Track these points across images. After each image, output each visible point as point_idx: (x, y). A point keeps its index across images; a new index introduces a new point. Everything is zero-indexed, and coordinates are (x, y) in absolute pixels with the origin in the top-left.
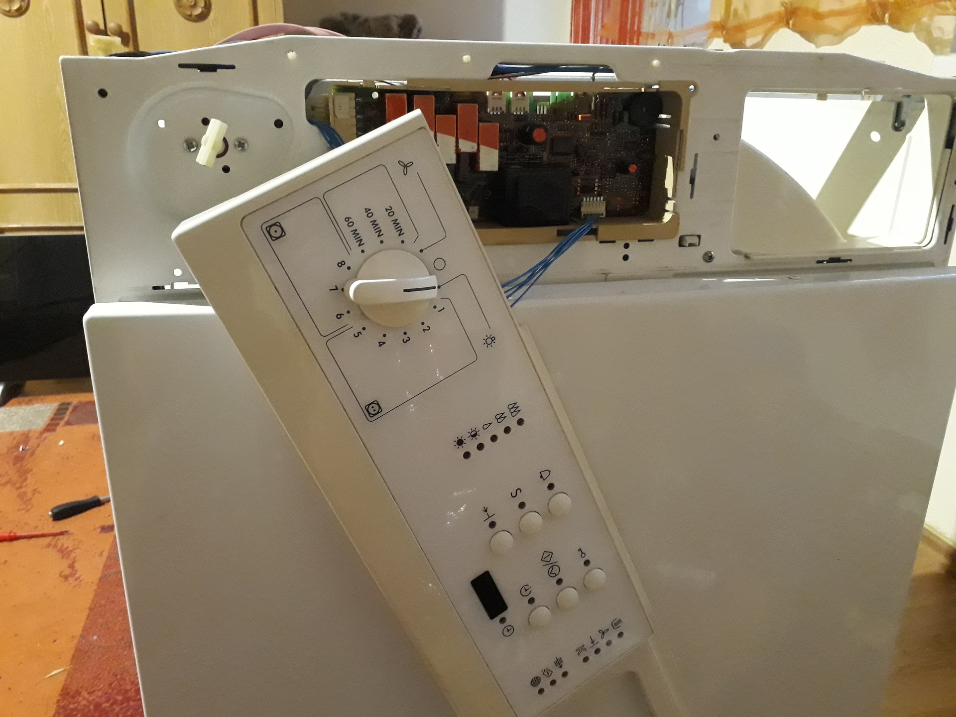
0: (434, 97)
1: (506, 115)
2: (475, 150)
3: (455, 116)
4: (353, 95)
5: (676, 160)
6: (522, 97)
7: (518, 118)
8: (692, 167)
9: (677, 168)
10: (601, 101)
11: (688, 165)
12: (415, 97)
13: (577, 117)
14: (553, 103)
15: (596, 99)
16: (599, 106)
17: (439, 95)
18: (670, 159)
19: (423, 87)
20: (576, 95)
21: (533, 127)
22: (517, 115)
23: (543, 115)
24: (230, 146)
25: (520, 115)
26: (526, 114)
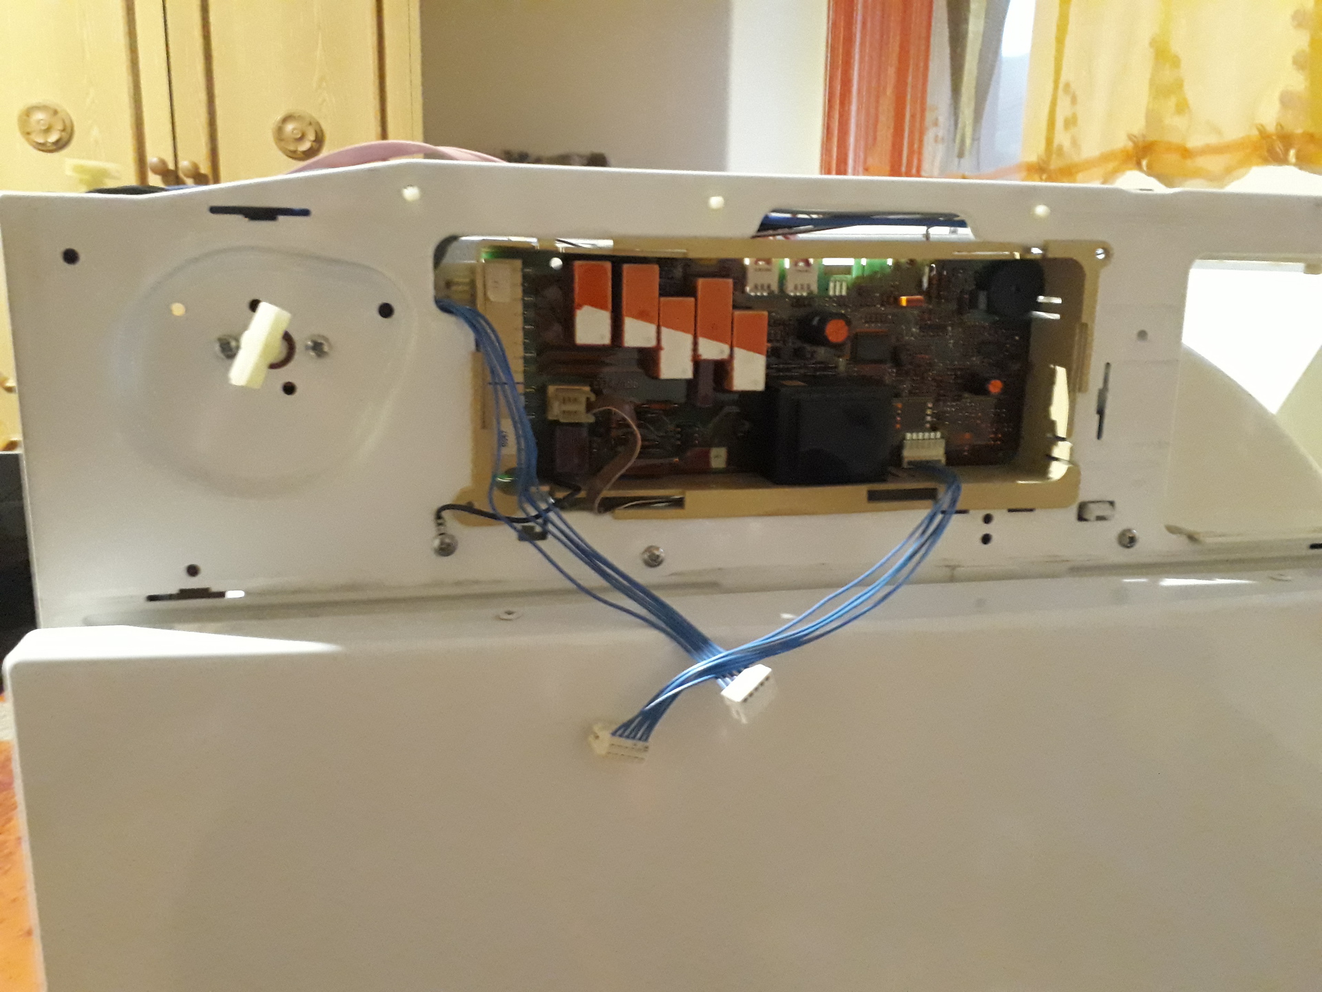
0: (656, 268)
1: (777, 298)
2: (725, 356)
3: (692, 299)
4: (518, 263)
5: (1073, 373)
6: (806, 268)
7: (798, 302)
8: (1100, 385)
9: (1075, 386)
10: (940, 274)
11: (1094, 381)
12: (626, 267)
13: (897, 301)
14: (857, 278)
15: (931, 269)
16: (934, 282)
17: (665, 263)
18: (1061, 373)
19: (638, 251)
20: (897, 265)
21: (826, 317)
22: (796, 297)
23: (841, 296)
24: (299, 347)
25: (801, 297)
26: (811, 296)
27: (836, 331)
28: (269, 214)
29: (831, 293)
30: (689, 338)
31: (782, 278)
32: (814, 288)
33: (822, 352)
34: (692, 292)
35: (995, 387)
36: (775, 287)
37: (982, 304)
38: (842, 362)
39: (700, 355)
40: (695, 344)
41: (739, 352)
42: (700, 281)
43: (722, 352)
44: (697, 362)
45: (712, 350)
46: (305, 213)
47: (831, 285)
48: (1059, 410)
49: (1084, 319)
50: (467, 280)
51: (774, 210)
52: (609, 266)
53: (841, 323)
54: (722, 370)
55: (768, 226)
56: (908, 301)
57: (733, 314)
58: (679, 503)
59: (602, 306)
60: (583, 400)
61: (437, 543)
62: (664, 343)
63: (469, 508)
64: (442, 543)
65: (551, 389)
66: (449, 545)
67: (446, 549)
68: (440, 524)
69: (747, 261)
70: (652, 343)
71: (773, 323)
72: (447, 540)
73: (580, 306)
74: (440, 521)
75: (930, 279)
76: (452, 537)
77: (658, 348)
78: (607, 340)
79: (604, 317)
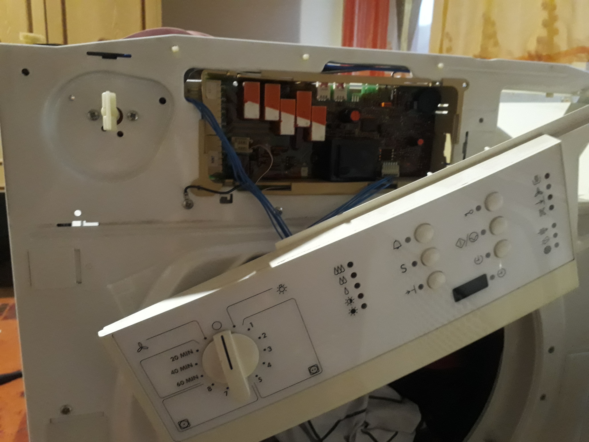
0: (280, 85)
1: (330, 102)
2: (308, 125)
3: (294, 100)
4: (220, 82)
5: (453, 136)
6: (342, 88)
7: (339, 104)
8: (464, 141)
9: (454, 141)
10: (398, 93)
11: (462, 139)
13: (380, 105)
14: (363, 94)
15: (394, 92)
16: (396, 97)
19: (273, 77)
20: (380, 89)
21: (351, 110)
22: (337, 102)
23: (356, 102)
24: (124, 116)
25: (340, 102)
26: (344, 101)
27: (355, 116)
28: (114, 56)
29: (352, 100)
30: (293, 117)
31: (332, 92)
32: (346, 98)
33: (348, 126)
34: (294, 97)
35: (421, 142)
36: (329, 97)
37: (415, 107)
38: (357, 131)
39: (298, 125)
40: (296, 120)
41: (314, 124)
42: (298, 92)
43: (307, 123)
44: (297, 128)
45: (303, 123)
46: (129, 56)
47: (353, 97)
48: (447, 152)
49: (458, 113)
50: (197, 89)
51: (330, 62)
52: (259, 84)
53: (357, 112)
54: (307, 131)
55: (327, 69)
56: (385, 105)
57: (312, 107)
58: (289, 188)
59: (256, 102)
60: (248, 143)
61: (185, 203)
62: (282, 119)
63: (199, 188)
64: (187, 203)
65: (233, 139)
66: (190, 204)
67: (189, 206)
68: (186, 195)
69: (317, 84)
70: (277, 119)
71: (329, 113)
72: (189, 202)
73: (247, 102)
74: (186, 193)
75: (394, 96)
76: (191, 201)
77: (280, 121)
78: (258, 117)
79: (257, 107)
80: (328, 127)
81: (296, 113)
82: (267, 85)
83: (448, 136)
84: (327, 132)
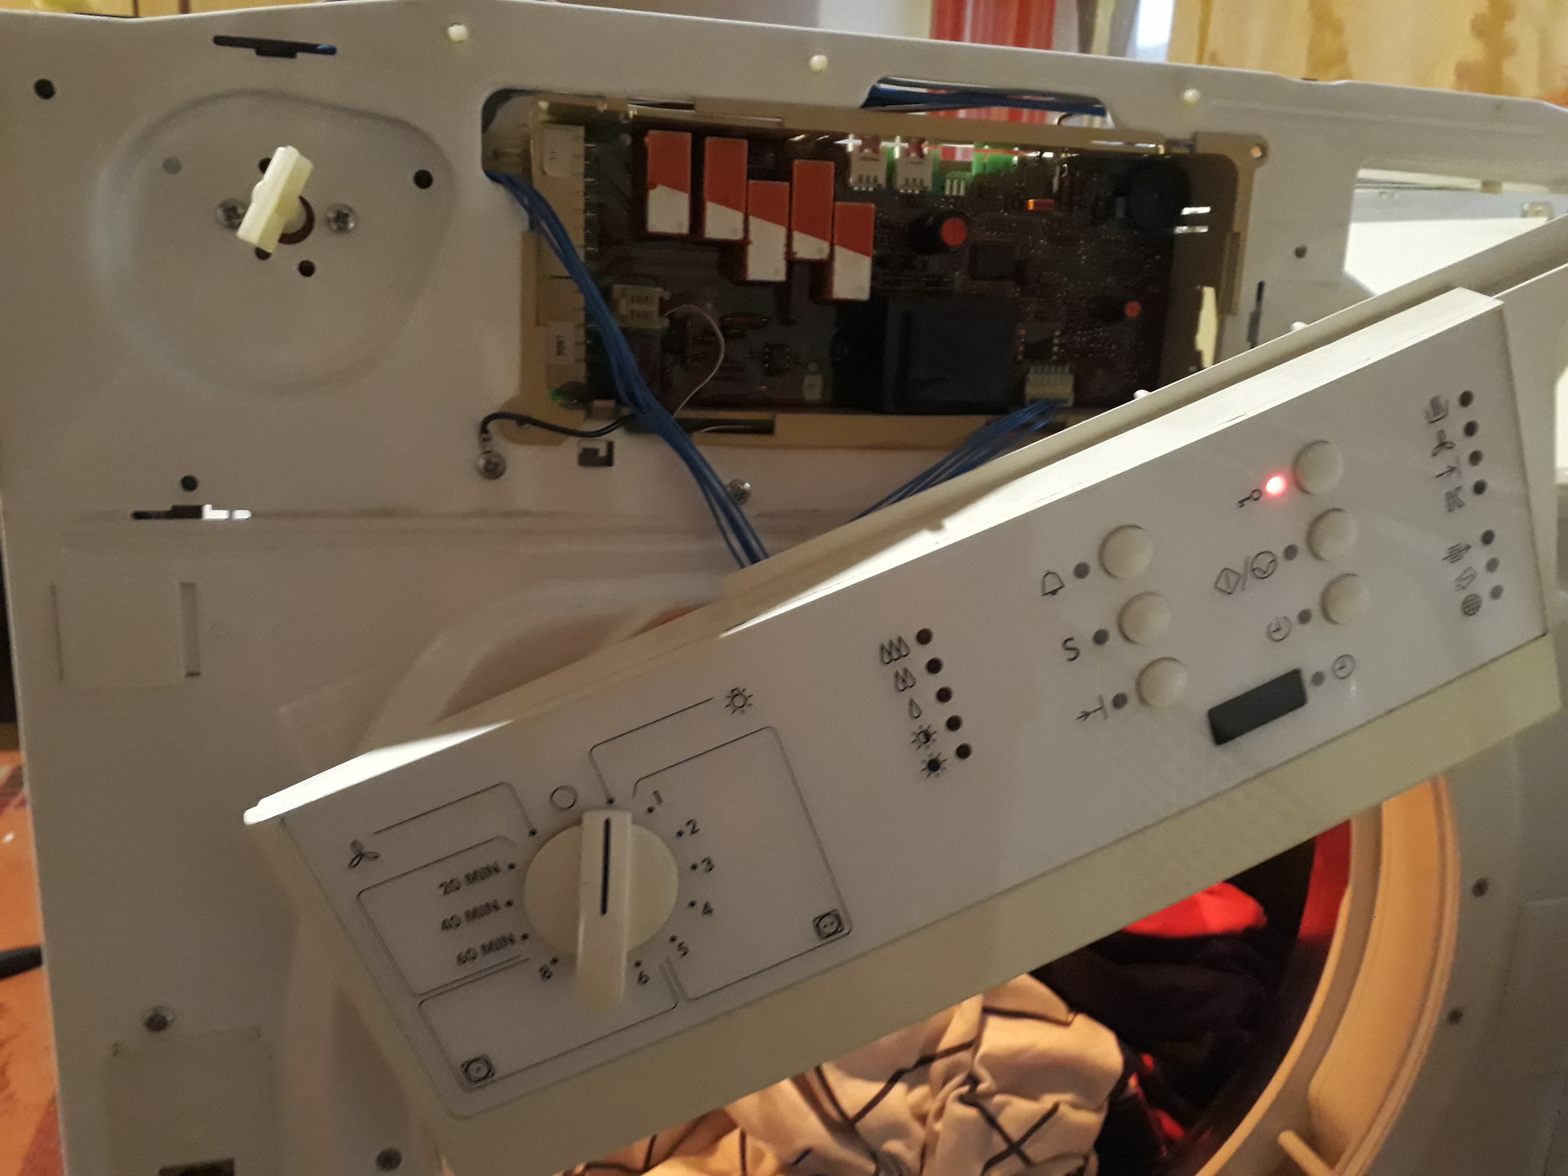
0: (745, 142)
1: (885, 195)
2: (824, 255)
3: (787, 184)
4: (581, 131)
5: (1221, 296)
6: (920, 160)
7: (909, 200)
8: (1252, 308)
9: (1225, 308)
10: (1071, 174)
13: (1023, 205)
14: (978, 176)
15: (1062, 170)
16: (1067, 184)
17: (757, 138)
20: (1023, 163)
21: (940, 219)
22: (906, 195)
23: (957, 198)
24: (318, 220)
25: (912, 196)
26: (923, 193)
27: (952, 233)
28: (287, 50)
29: (947, 192)
30: (781, 231)
31: (892, 168)
32: (928, 183)
33: (935, 263)
34: (787, 176)
35: (1133, 310)
36: (882, 180)
37: (1120, 214)
38: (959, 276)
39: (795, 253)
40: (789, 238)
41: (841, 253)
42: (796, 162)
43: (820, 251)
44: (792, 262)
45: (809, 248)
46: (331, 51)
47: (948, 183)
48: (1205, 339)
49: (1236, 228)
50: (519, 151)
51: (884, 81)
52: (688, 136)
53: (960, 222)
54: (820, 271)
55: (877, 99)
56: (1035, 204)
57: (834, 207)
58: (767, 429)
59: (680, 188)
60: (657, 301)
61: (482, 462)
62: (752, 237)
63: (522, 420)
64: (488, 462)
65: (617, 288)
66: (497, 465)
67: (493, 470)
68: (485, 440)
69: (851, 144)
70: (739, 236)
71: (881, 225)
72: (494, 460)
73: (654, 186)
74: (485, 436)
75: (1061, 181)
76: (498, 456)
77: (745, 243)
78: (685, 229)
79: (682, 200)
80: (878, 263)
81: (790, 219)
82: (709, 141)
83: (1209, 294)
84: (874, 278)
